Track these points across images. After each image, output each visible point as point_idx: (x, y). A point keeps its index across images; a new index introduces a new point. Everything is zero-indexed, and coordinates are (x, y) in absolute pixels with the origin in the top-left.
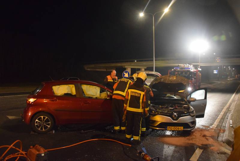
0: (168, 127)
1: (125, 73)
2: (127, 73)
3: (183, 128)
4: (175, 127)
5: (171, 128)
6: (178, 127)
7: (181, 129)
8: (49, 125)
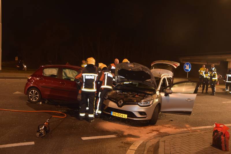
0: (113, 112)
1: (186, 65)
2: (188, 65)
3: (128, 116)
4: (120, 114)
5: (116, 114)
6: (122, 114)
7: (125, 116)
8: (37, 98)
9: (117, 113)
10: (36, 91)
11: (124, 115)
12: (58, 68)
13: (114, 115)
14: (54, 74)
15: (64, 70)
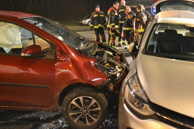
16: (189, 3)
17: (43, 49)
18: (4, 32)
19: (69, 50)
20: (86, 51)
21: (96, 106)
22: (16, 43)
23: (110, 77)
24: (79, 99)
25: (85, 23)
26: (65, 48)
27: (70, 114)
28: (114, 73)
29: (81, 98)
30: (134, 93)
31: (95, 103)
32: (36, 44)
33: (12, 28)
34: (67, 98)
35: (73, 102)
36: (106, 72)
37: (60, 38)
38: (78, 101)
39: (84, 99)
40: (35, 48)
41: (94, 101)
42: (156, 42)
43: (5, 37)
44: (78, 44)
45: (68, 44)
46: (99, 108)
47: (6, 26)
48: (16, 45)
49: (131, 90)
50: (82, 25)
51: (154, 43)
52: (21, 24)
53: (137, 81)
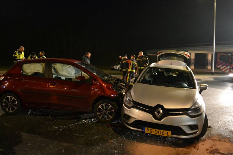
0: (146, 128)
3: (172, 134)
4: (158, 130)
5: (151, 131)
6: (162, 131)
7: (168, 134)
8: (16, 108)
9: (154, 130)
10: (13, 98)
11: (165, 132)
12: (44, 62)
13: (149, 132)
14: (38, 72)
15: (53, 65)
16: (179, 55)
17: (86, 78)
18: (66, 69)
19: (99, 79)
20: (107, 81)
21: (111, 109)
22: (72, 75)
23: (119, 94)
24: (103, 105)
25: (117, 68)
26: (97, 78)
27: (98, 113)
28: (122, 92)
29: (104, 104)
30: (128, 99)
31: (111, 108)
32: (82, 75)
33: (71, 68)
34: (97, 104)
35: (100, 107)
36: (117, 91)
37: (95, 74)
38: (102, 106)
39: (106, 105)
40: (82, 77)
41: (111, 106)
42: (152, 79)
43: (66, 72)
44: (104, 77)
45: (98, 76)
46: (113, 111)
47: (67, 66)
48: (71, 76)
49: (127, 98)
50: (114, 69)
51: (151, 79)
52: (75, 66)
53: (130, 94)
